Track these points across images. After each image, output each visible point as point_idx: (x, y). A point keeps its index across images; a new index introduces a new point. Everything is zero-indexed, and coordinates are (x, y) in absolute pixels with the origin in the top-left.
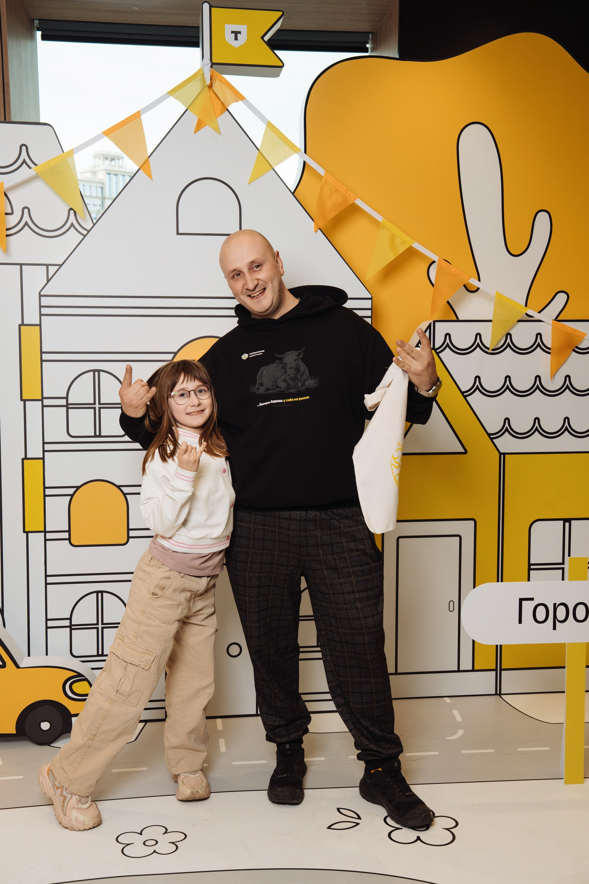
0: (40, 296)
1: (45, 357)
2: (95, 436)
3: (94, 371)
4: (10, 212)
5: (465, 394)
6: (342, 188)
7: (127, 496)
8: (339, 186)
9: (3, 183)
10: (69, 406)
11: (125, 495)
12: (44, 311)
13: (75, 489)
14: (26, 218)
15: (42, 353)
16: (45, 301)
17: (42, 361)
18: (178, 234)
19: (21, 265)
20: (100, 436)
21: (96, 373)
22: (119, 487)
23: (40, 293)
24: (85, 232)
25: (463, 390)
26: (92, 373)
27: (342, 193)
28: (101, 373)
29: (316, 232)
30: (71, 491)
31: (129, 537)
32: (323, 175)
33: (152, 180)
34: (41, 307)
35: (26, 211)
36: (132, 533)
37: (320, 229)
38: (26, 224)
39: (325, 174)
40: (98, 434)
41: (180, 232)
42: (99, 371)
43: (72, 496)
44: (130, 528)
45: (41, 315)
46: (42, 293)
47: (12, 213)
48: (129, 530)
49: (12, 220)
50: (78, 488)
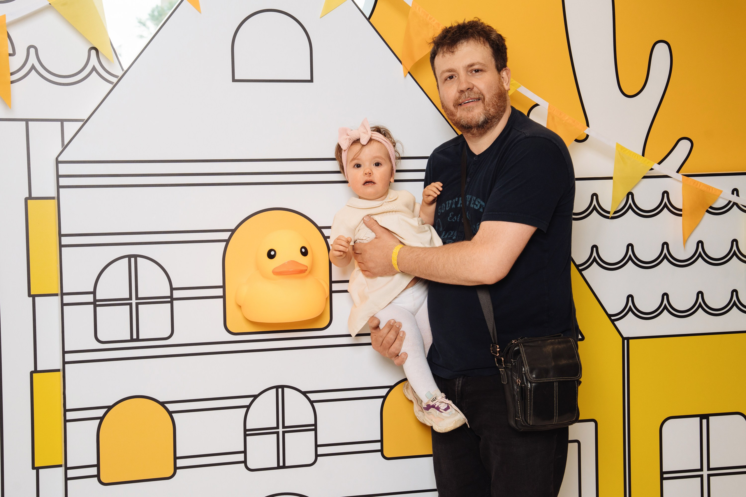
0: (58, 162)
1: (65, 241)
2: (132, 340)
3: (129, 257)
4: (11, 52)
5: (580, 268)
6: (434, 21)
7: (173, 415)
8: (430, 19)
9: (4, 16)
10: (97, 303)
11: (170, 413)
12: (63, 182)
13: (106, 410)
14: (33, 60)
15: (60, 235)
16: (64, 169)
17: (61, 246)
18: (234, 80)
19: (27, 121)
20: (138, 340)
21: (133, 260)
22: (162, 404)
23: (57, 159)
24: (115, 80)
25: (577, 263)
26: (127, 259)
27: (434, 27)
28: (138, 259)
29: (405, 76)
30: (100, 413)
31: (176, 468)
32: (410, 5)
33: (200, 13)
34: (58, 176)
35: (32, 50)
36: (180, 463)
37: (409, 73)
38: (33, 67)
39: (412, 4)
40: (135, 337)
41: (236, 78)
42: (136, 256)
43: (102, 419)
44: (178, 455)
45: (59, 187)
46: (60, 159)
47: (12, 55)
48: (176, 458)
49: (15, 62)
50: (109, 408)
